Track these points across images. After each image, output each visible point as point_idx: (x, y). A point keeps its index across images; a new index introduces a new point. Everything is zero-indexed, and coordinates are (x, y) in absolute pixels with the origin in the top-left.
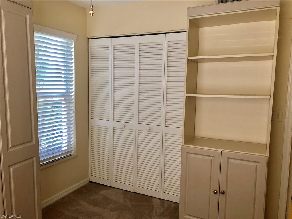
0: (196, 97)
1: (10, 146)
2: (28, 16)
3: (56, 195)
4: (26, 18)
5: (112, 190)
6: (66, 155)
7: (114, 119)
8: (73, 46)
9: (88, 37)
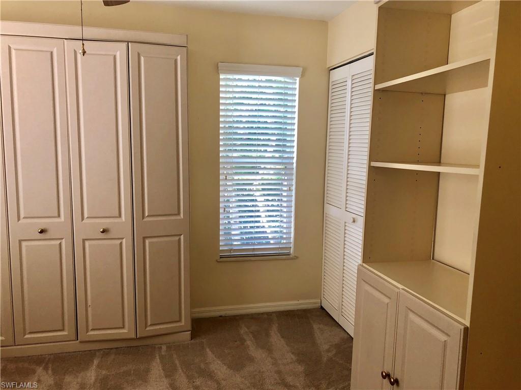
0: (439, 173)
1: (146, 215)
2: (179, 58)
3: (244, 306)
4: (176, 61)
5: (338, 330)
6: (278, 252)
7: (346, 207)
8: (297, 86)
9: (329, 68)
